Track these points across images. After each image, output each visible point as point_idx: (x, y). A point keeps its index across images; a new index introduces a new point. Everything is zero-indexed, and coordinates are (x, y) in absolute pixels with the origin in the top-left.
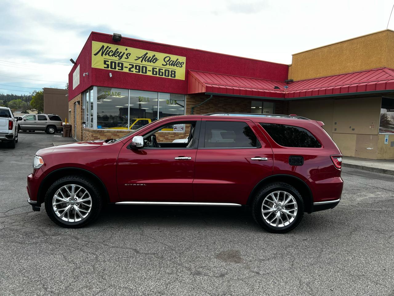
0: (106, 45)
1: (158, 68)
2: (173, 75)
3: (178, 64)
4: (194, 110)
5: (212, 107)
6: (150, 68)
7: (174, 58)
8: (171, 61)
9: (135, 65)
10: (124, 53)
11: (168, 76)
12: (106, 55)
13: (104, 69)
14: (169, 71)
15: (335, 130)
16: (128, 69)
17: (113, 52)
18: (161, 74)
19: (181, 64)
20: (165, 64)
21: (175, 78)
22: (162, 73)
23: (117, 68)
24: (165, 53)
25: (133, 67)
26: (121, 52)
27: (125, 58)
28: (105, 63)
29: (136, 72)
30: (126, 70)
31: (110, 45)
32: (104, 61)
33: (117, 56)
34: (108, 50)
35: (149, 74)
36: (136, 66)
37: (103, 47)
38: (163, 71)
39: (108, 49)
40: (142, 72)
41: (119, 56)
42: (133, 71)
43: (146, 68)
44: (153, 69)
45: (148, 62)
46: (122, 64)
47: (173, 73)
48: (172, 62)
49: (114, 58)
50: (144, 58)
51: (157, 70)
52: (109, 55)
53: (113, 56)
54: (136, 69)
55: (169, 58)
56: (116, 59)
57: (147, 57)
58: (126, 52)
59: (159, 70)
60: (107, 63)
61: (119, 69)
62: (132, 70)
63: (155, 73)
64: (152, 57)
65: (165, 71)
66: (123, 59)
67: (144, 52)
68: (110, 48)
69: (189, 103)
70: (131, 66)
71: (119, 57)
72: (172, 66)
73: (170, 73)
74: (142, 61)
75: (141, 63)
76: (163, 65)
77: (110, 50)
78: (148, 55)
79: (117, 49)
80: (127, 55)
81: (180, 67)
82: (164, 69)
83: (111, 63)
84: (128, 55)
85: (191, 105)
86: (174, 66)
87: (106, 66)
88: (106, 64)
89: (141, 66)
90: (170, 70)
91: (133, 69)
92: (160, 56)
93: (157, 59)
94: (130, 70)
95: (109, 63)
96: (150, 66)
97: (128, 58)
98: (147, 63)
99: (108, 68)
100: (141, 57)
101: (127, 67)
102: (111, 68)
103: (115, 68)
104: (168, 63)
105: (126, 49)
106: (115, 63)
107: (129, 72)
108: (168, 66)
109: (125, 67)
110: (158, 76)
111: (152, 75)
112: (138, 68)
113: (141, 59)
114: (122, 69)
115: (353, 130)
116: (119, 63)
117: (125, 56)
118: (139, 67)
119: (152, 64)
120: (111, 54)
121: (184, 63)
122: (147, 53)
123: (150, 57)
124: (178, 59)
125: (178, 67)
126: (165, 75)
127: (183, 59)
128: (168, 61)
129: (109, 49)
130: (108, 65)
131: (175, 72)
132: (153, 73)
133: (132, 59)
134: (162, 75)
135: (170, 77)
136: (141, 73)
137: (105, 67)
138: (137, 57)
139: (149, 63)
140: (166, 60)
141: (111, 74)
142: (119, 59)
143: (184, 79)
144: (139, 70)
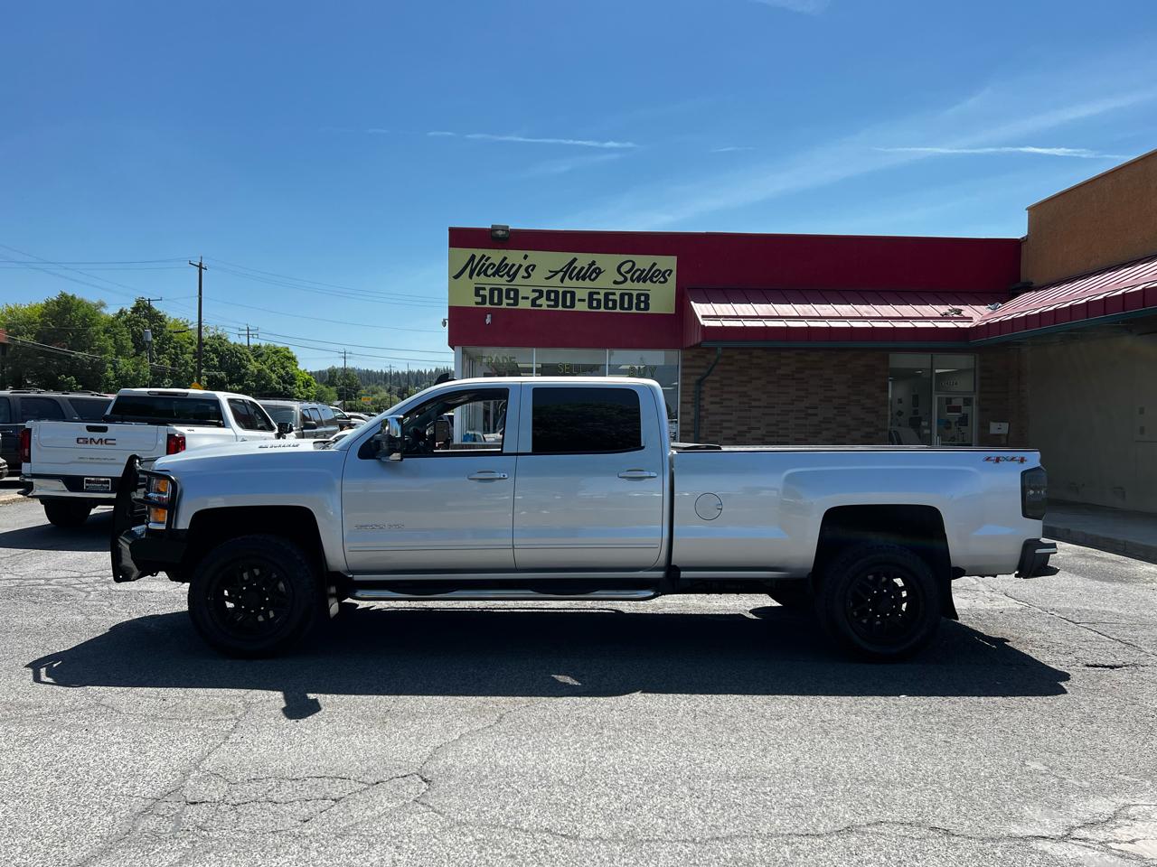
0: (479, 253)
1: (602, 292)
2: (642, 305)
3: (656, 277)
4: (703, 388)
5: (759, 378)
6: (582, 294)
7: (643, 262)
9: (545, 290)
10: (520, 266)
11: (630, 307)
12: (478, 275)
13: (476, 306)
14: (630, 296)
16: (530, 301)
17: (494, 265)
18: (610, 304)
19: (664, 276)
20: (622, 279)
21: (648, 312)
22: (614, 301)
23: (505, 301)
24: (621, 253)
25: (541, 296)
26: (513, 265)
27: (523, 277)
28: (477, 294)
29: (548, 306)
30: (524, 305)
31: (488, 252)
32: (476, 288)
33: (504, 275)
34: (484, 264)
35: (581, 307)
36: (549, 293)
37: (473, 257)
38: (617, 297)
39: (483, 261)
40: (564, 305)
41: (508, 273)
42: (541, 306)
43: (573, 294)
44: (591, 294)
45: (577, 279)
46: (516, 292)
47: (643, 298)
48: (639, 272)
49: (497, 280)
50: (569, 271)
51: (601, 297)
52: (486, 275)
53: (494, 276)
54: (548, 299)
55: (631, 263)
56: (501, 281)
57: (575, 268)
58: (525, 264)
59: (606, 295)
60: (482, 292)
61: (508, 304)
62: (538, 302)
63: (595, 304)
64: (586, 268)
65: (622, 296)
66: (518, 280)
67: (570, 256)
68: (489, 258)
69: (687, 371)
70: (537, 294)
71: (509, 276)
72: (638, 282)
73: (635, 301)
74: (562, 281)
75: (560, 284)
76: (615, 282)
77: (488, 263)
78: (578, 265)
79: (505, 258)
80: (527, 270)
81: (660, 282)
82: (618, 293)
83: (492, 291)
84: (530, 270)
85: (693, 374)
86: (644, 282)
87: (479, 299)
88: (480, 296)
89: (561, 290)
90: (635, 293)
91: (543, 301)
92: (609, 262)
93: (600, 269)
94: (534, 303)
95: (487, 293)
96: (582, 289)
97: (529, 276)
98: (574, 283)
99: (485, 303)
100: (561, 271)
101: (527, 298)
102: (492, 302)
103: (500, 302)
104: (629, 276)
105: (526, 257)
106: (500, 291)
107: (533, 308)
108: (628, 284)
109: (523, 298)
110: (602, 310)
111: (589, 310)
112: (552, 296)
113: (562, 274)
114: (516, 303)
116: (508, 291)
117: (522, 272)
118: (557, 293)
119: (587, 283)
120: (490, 272)
121: (671, 271)
122: (575, 260)
123: (583, 268)
124: (654, 264)
125: (655, 282)
126: (622, 307)
127: (668, 263)
128: (628, 272)
129: (486, 260)
130: (484, 297)
131: (647, 296)
132: (590, 306)
133: (538, 279)
134: (614, 307)
135: (634, 311)
136: (560, 308)
137: (477, 303)
138: (551, 272)
139: (580, 283)
140: (623, 269)
141: (489, 316)
142: (508, 281)
143: (673, 312)
144: (556, 300)
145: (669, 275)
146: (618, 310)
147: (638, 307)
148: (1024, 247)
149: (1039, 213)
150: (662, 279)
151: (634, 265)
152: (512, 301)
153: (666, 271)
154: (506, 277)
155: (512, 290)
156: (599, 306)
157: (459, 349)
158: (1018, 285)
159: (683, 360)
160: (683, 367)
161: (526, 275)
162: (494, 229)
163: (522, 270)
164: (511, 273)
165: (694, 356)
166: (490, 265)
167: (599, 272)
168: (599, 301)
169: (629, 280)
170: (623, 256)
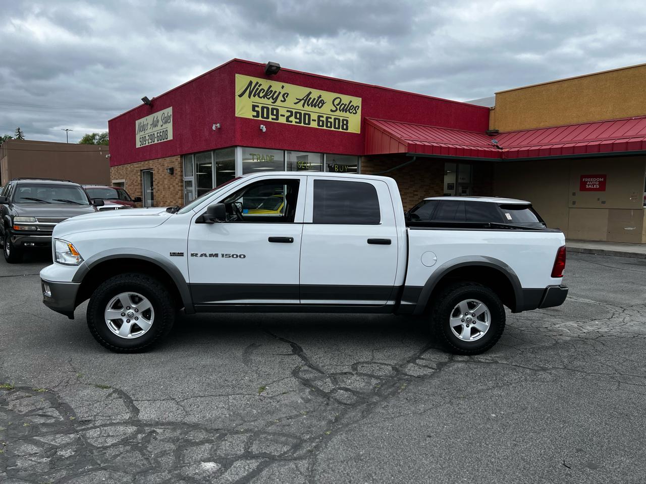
0: (255, 80)
1: (325, 116)
2: (345, 127)
3: (352, 110)
6: (314, 116)
7: (346, 99)
8: (343, 104)
9: (294, 111)
10: (280, 93)
11: (339, 127)
12: (254, 96)
13: (253, 118)
14: (339, 120)
15: (574, 203)
16: (285, 117)
17: (264, 91)
18: (329, 125)
19: (355, 110)
21: (347, 131)
22: (331, 123)
23: (271, 116)
24: (334, 92)
25: (291, 115)
26: (275, 92)
27: (281, 101)
28: (254, 110)
29: (296, 122)
30: (282, 120)
31: (261, 81)
32: (253, 105)
33: (270, 98)
34: (258, 89)
35: (314, 125)
36: (296, 113)
37: (251, 83)
38: (332, 120)
39: (257, 87)
40: (305, 123)
41: (272, 97)
42: (291, 122)
43: (309, 115)
44: (319, 117)
45: (312, 106)
46: (277, 110)
47: (345, 122)
48: (343, 106)
49: (266, 101)
50: (307, 100)
51: (324, 119)
52: (259, 96)
53: (264, 98)
54: (296, 118)
55: (339, 100)
56: (268, 102)
57: (311, 98)
58: (283, 92)
59: (327, 118)
60: (257, 109)
61: (273, 119)
62: (290, 119)
63: (321, 123)
64: (317, 98)
65: (335, 120)
66: (278, 103)
67: (307, 90)
68: (260, 85)
69: (365, 169)
70: (289, 114)
71: (273, 99)
72: (343, 112)
73: (341, 124)
74: (303, 106)
75: (302, 108)
76: (332, 111)
77: (260, 88)
78: (312, 96)
79: (270, 87)
80: (283, 96)
81: (354, 113)
82: (333, 117)
83: (263, 108)
84: (285, 95)
86: (346, 112)
87: (255, 114)
88: (256, 111)
89: (303, 112)
90: (341, 118)
91: (292, 119)
92: (328, 96)
94: (288, 120)
95: (259, 109)
96: (314, 112)
97: (285, 100)
98: (310, 108)
99: (259, 117)
100: (303, 99)
101: (284, 116)
102: (263, 116)
103: (268, 117)
104: (338, 107)
105: (283, 87)
106: (268, 109)
107: (287, 123)
108: (338, 113)
109: (281, 115)
110: (325, 128)
111: (318, 127)
112: (298, 116)
113: (303, 101)
114: (277, 119)
115: (603, 202)
116: (273, 109)
117: (281, 98)
118: (300, 114)
119: (317, 109)
120: (261, 95)
121: (359, 107)
122: (310, 93)
123: (314, 99)
124: (351, 102)
125: (351, 113)
126: (335, 127)
127: (357, 101)
128: (338, 105)
129: (259, 86)
130: (258, 112)
131: (347, 121)
132: (319, 125)
133: (290, 103)
134: (331, 126)
135: (341, 130)
136: (302, 124)
137: (254, 116)
138: (297, 99)
139: (313, 109)
141: (263, 126)
142: (272, 103)
143: (359, 133)
144: (300, 119)
145: (358, 109)
146: (333, 129)
147: (343, 128)
148: (492, 114)
150: (354, 112)
151: (341, 100)
152: (275, 117)
154: (271, 100)
155: (275, 109)
156: (323, 125)
160: (363, 166)
161: (283, 100)
162: (270, 65)
163: (281, 95)
164: (274, 97)
165: (368, 160)
166: (262, 89)
167: (323, 102)
168: (323, 122)
169: (338, 110)
170: (335, 94)
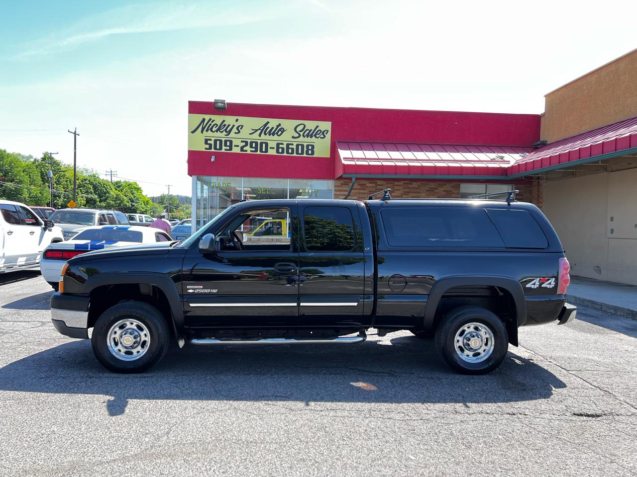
0: (207, 117)
1: (285, 143)
2: (310, 152)
3: (318, 134)
6: (272, 144)
7: (311, 125)
9: (249, 141)
10: (234, 126)
11: (302, 153)
12: (207, 131)
13: (205, 150)
14: (303, 146)
16: (239, 148)
17: (217, 125)
18: (290, 151)
19: (323, 134)
20: (297, 135)
21: (314, 156)
22: (293, 149)
23: (224, 148)
24: (297, 119)
25: (246, 145)
26: (229, 125)
27: (235, 133)
28: (206, 143)
29: (251, 151)
30: (236, 150)
31: (213, 117)
32: (205, 139)
33: (223, 131)
34: (211, 124)
35: (272, 152)
36: (251, 143)
37: (204, 120)
38: (294, 147)
39: (210, 122)
40: (261, 151)
42: (246, 151)
43: (267, 144)
44: (278, 145)
45: (270, 135)
46: (231, 142)
47: (310, 148)
48: (308, 131)
49: (218, 134)
50: (264, 130)
51: (285, 146)
52: (212, 131)
53: (217, 132)
54: (251, 147)
55: (303, 126)
56: (221, 135)
57: (268, 128)
58: (237, 125)
59: (288, 145)
60: (209, 142)
61: (226, 150)
62: (245, 149)
63: (280, 150)
64: (275, 127)
65: (297, 146)
66: (232, 134)
67: (265, 120)
68: (214, 121)
69: (338, 193)
70: (244, 144)
71: (226, 132)
72: (307, 137)
73: (305, 149)
74: (260, 135)
75: (259, 138)
76: (293, 137)
77: (213, 124)
78: (270, 126)
79: (224, 121)
80: (237, 128)
81: (321, 138)
82: (295, 144)
83: (215, 141)
84: (240, 128)
85: (342, 195)
86: (311, 137)
87: (208, 146)
89: (259, 142)
90: (305, 144)
91: (248, 148)
92: (289, 124)
93: (283, 129)
94: (242, 149)
95: (212, 142)
96: (272, 141)
97: (239, 132)
98: (267, 137)
99: (211, 149)
100: (259, 129)
101: (238, 146)
102: (215, 148)
103: (221, 148)
104: (301, 133)
105: (237, 120)
106: (221, 141)
107: (242, 152)
108: (301, 139)
109: (235, 146)
110: (285, 154)
111: (277, 154)
112: (254, 145)
113: (259, 131)
114: (231, 149)
116: (226, 141)
117: (235, 130)
118: (256, 143)
119: (276, 137)
120: (214, 129)
121: (328, 131)
122: (268, 123)
123: (273, 128)
124: (317, 127)
125: (318, 138)
126: (297, 153)
127: (326, 126)
128: (301, 131)
129: (212, 122)
130: (210, 145)
131: (313, 147)
132: (278, 152)
133: (245, 134)
134: (293, 153)
135: (305, 155)
136: (259, 153)
138: (253, 130)
139: (271, 137)
140: (298, 129)
141: (213, 157)
142: (226, 135)
143: (329, 157)
144: (256, 148)
145: (326, 134)
146: (295, 155)
147: (307, 153)
148: (542, 119)
149: (552, 98)
150: (322, 136)
151: (305, 126)
152: (228, 148)
153: (325, 131)
154: (224, 133)
155: (228, 141)
156: (283, 152)
157: (195, 177)
158: (539, 143)
159: (335, 186)
160: (335, 190)
161: (237, 132)
162: (216, 102)
163: (235, 128)
164: (227, 130)
165: (341, 184)
166: (215, 124)
167: (283, 130)
168: (283, 149)
169: (302, 136)
170: (298, 121)
